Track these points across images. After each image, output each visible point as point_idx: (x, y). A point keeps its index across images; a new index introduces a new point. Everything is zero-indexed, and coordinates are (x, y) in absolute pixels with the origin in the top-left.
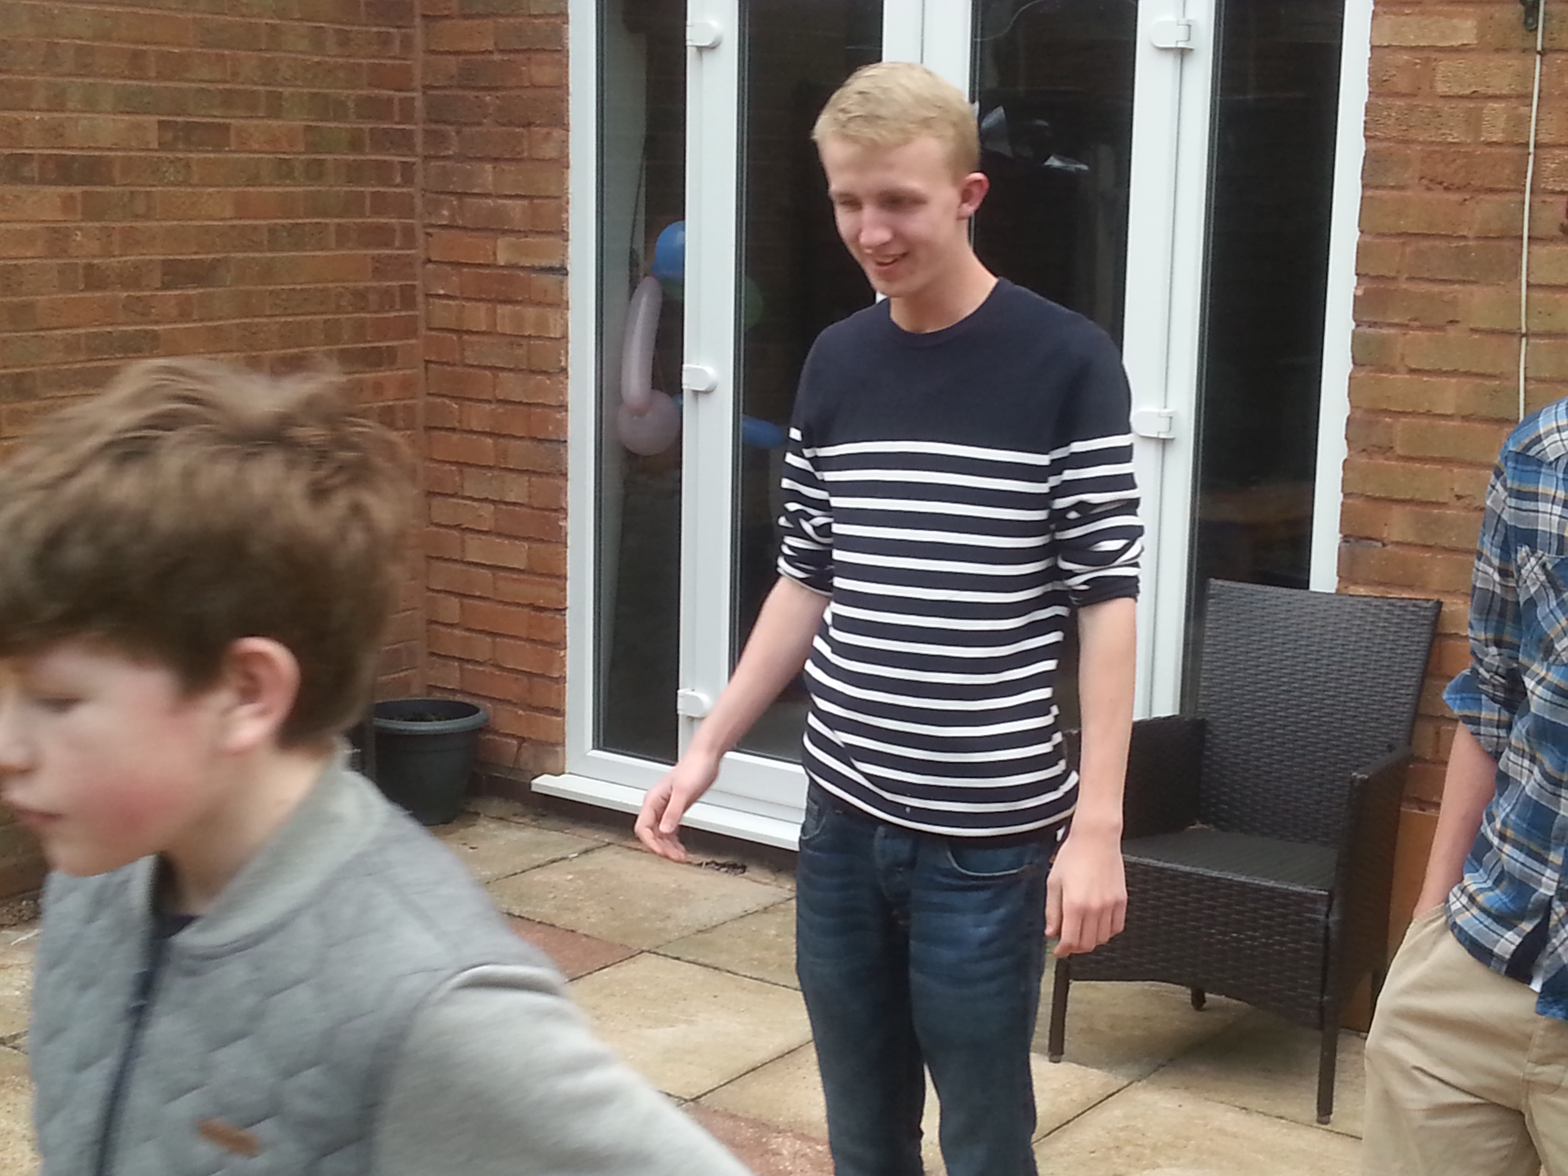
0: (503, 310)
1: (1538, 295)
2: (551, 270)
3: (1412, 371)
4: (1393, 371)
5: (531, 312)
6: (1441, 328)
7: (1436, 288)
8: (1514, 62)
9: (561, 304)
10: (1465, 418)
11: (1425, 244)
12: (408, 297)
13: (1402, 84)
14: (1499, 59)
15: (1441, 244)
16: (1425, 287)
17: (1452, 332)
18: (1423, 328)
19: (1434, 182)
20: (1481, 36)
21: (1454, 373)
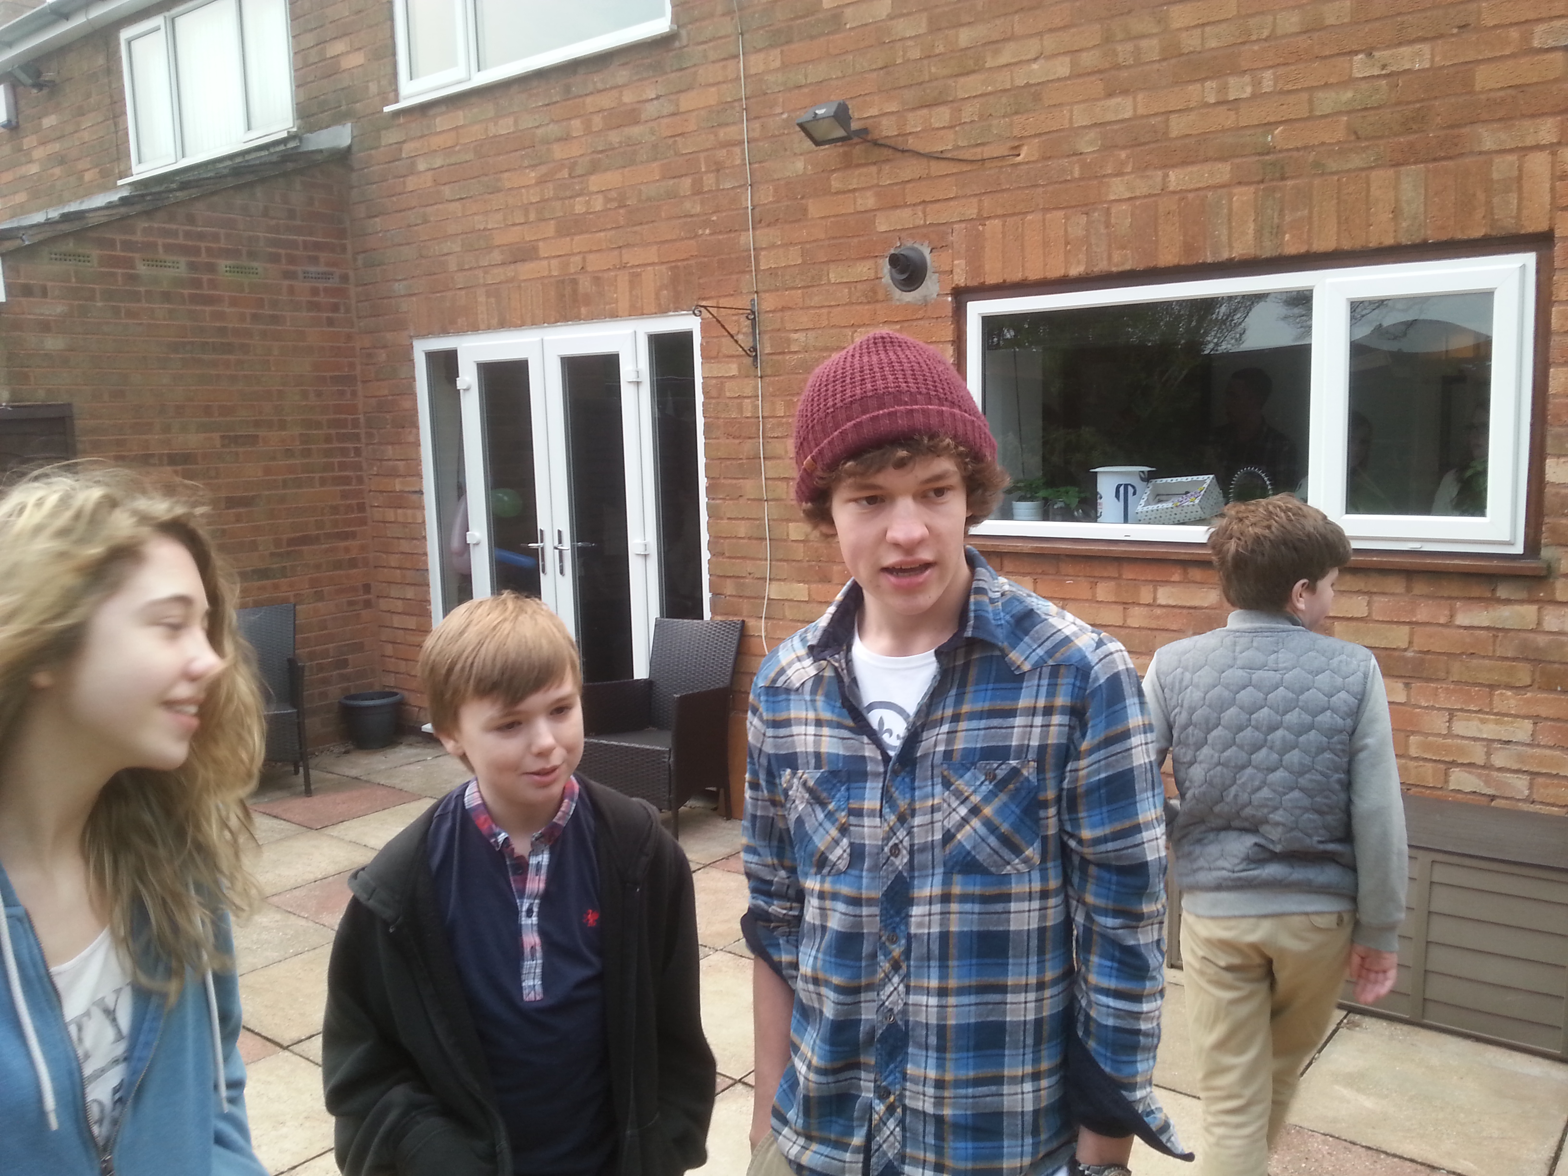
0: (400, 511)
1: (770, 482)
2: (416, 492)
3: (729, 519)
4: (722, 519)
5: (409, 512)
6: (737, 499)
7: (734, 481)
8: (752, 382)
9: (421, 508)
10: (750, 538)
11: (728, 462)
12: (361, 508)
13: (714, 393)
14: (746, 380)
15: (734, 462)
16: (730, 481)
17: (742, 501)
18: (731, 499)
19: (729, 435)
20: (740, 371)
21: (743, 519)
